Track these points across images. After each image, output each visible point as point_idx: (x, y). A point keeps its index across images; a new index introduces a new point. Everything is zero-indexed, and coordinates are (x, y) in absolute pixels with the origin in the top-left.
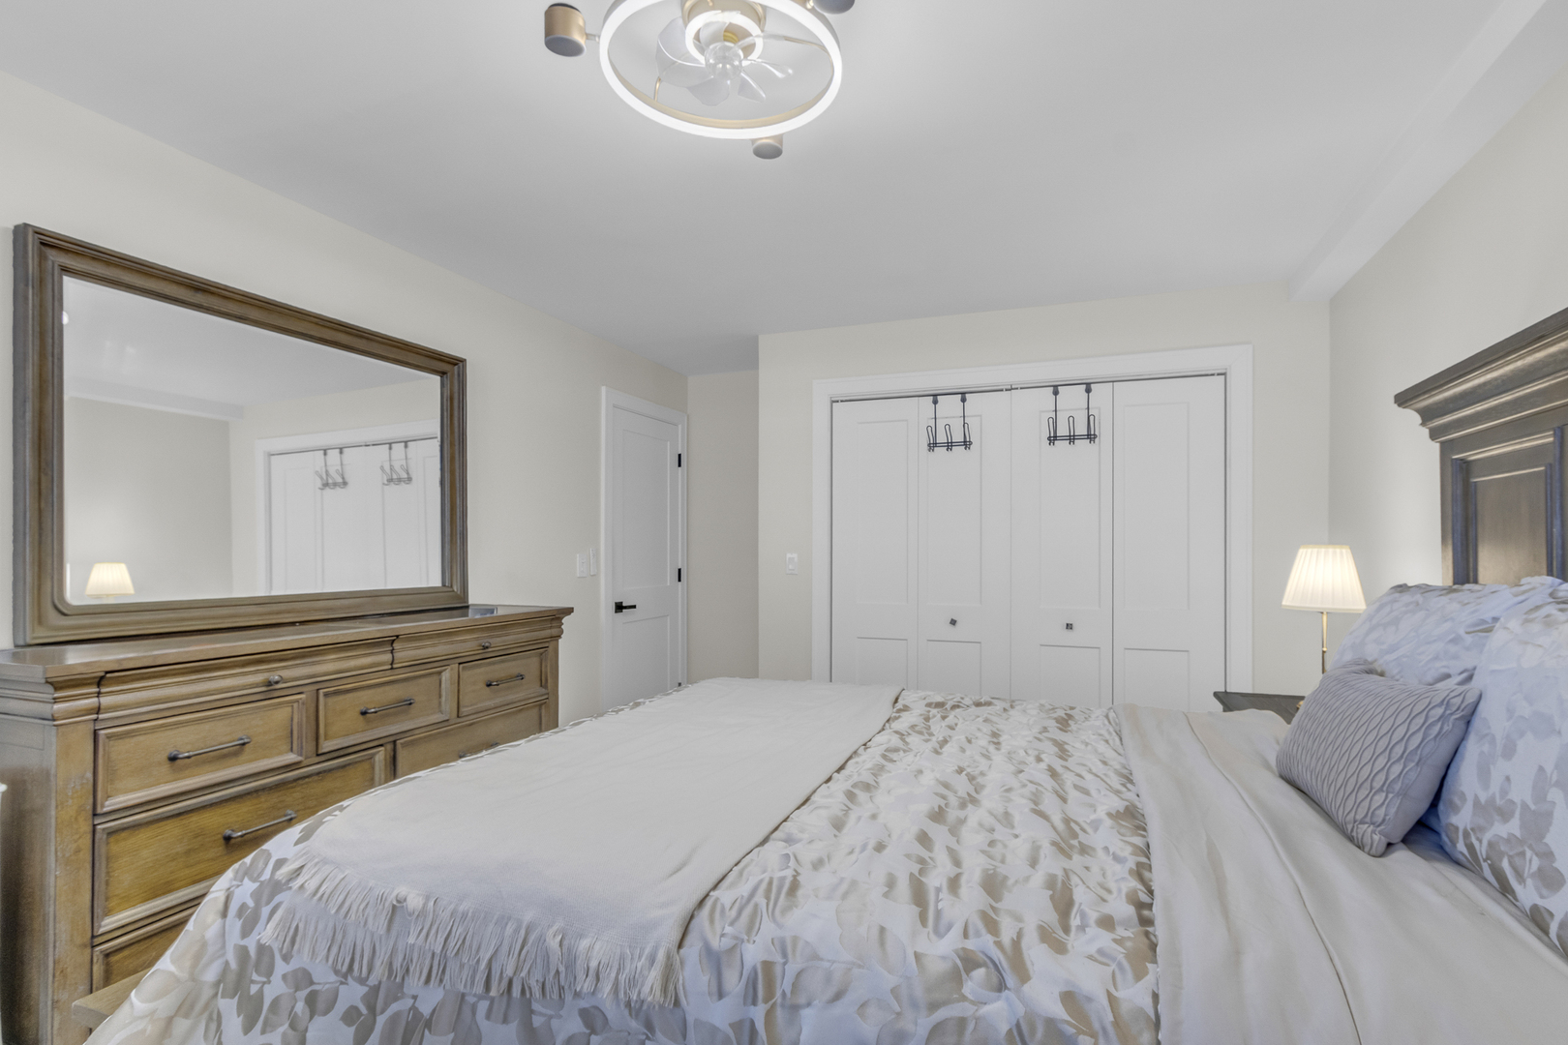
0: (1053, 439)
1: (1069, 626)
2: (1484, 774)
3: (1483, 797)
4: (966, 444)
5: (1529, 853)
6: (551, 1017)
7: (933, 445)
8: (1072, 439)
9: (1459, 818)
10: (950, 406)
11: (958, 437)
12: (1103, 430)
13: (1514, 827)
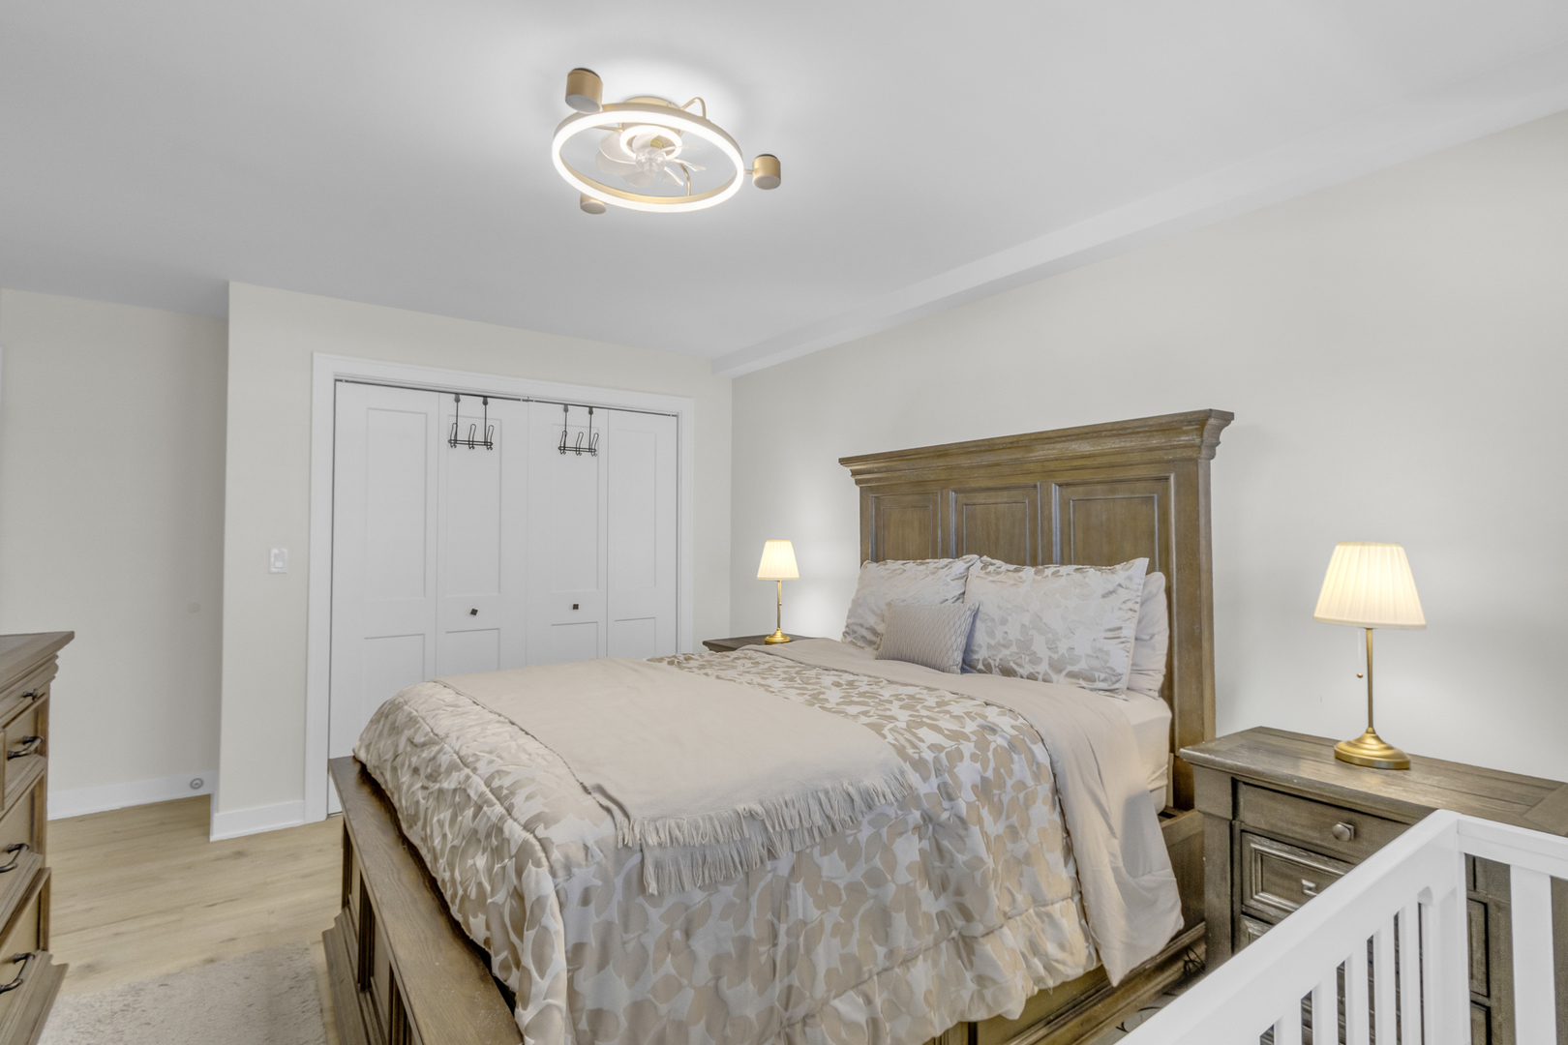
0: (563, 449)
1: (576, 607)
2: (991, 633)
3: (993, 643)
4: (488, 444)
5: (1023, 656)
6: (855, 834)
7: (454, 442)
8: (578, 450)
9: (980, 655)
10: (471, 407)
11: (479, 437)
12: (601, 447)
13: (1014, 649)
